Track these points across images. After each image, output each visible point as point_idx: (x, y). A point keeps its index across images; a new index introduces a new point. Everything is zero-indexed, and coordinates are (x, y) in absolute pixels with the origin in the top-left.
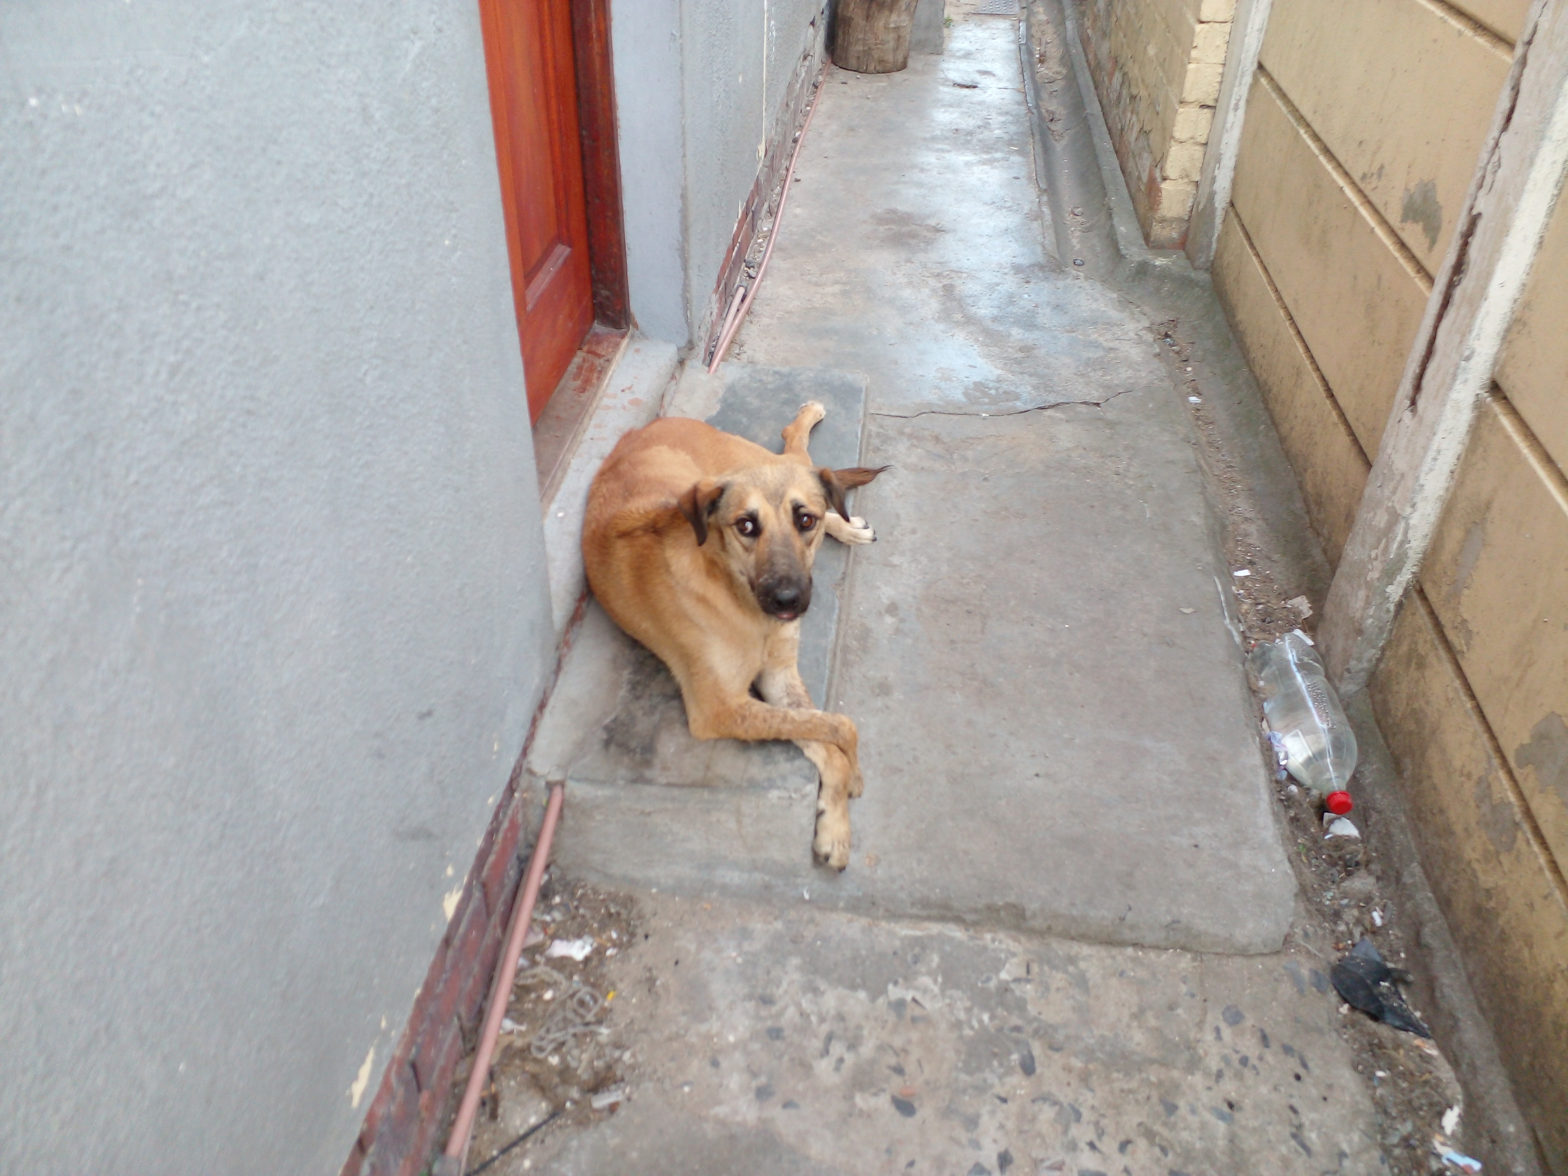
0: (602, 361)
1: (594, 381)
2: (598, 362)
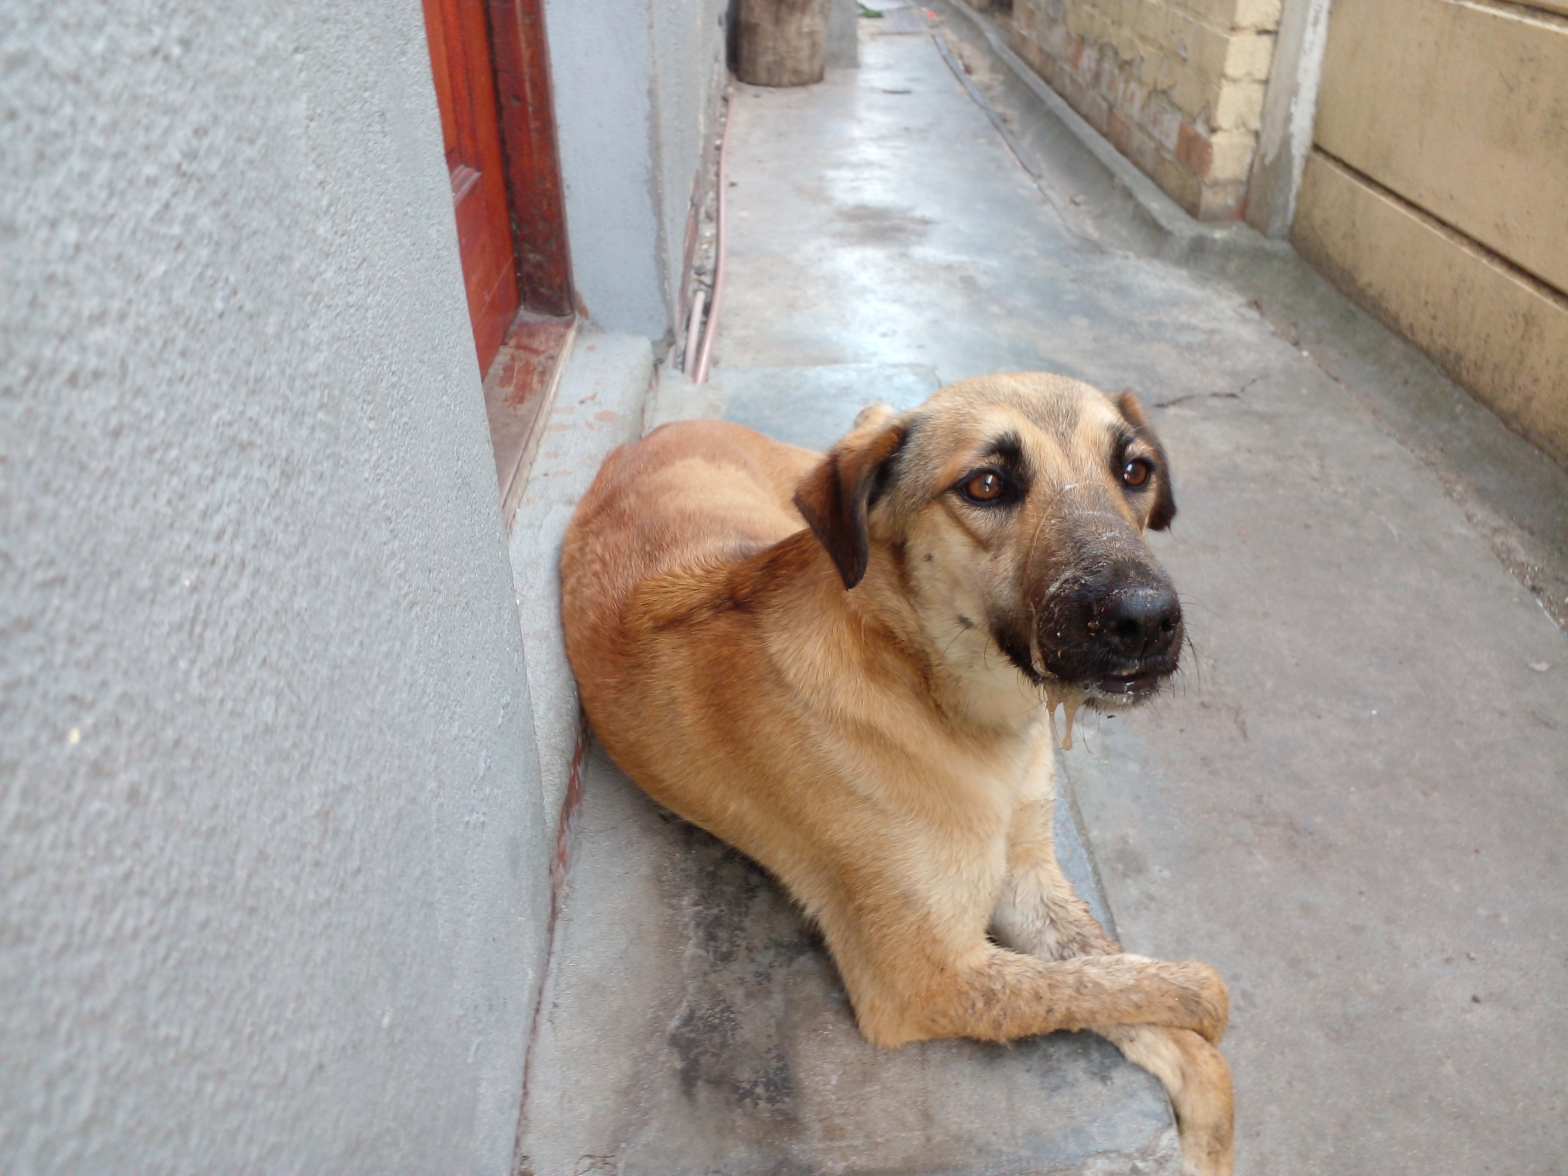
0: (542, 358)
1: (536, 385)
2: (534, 360)
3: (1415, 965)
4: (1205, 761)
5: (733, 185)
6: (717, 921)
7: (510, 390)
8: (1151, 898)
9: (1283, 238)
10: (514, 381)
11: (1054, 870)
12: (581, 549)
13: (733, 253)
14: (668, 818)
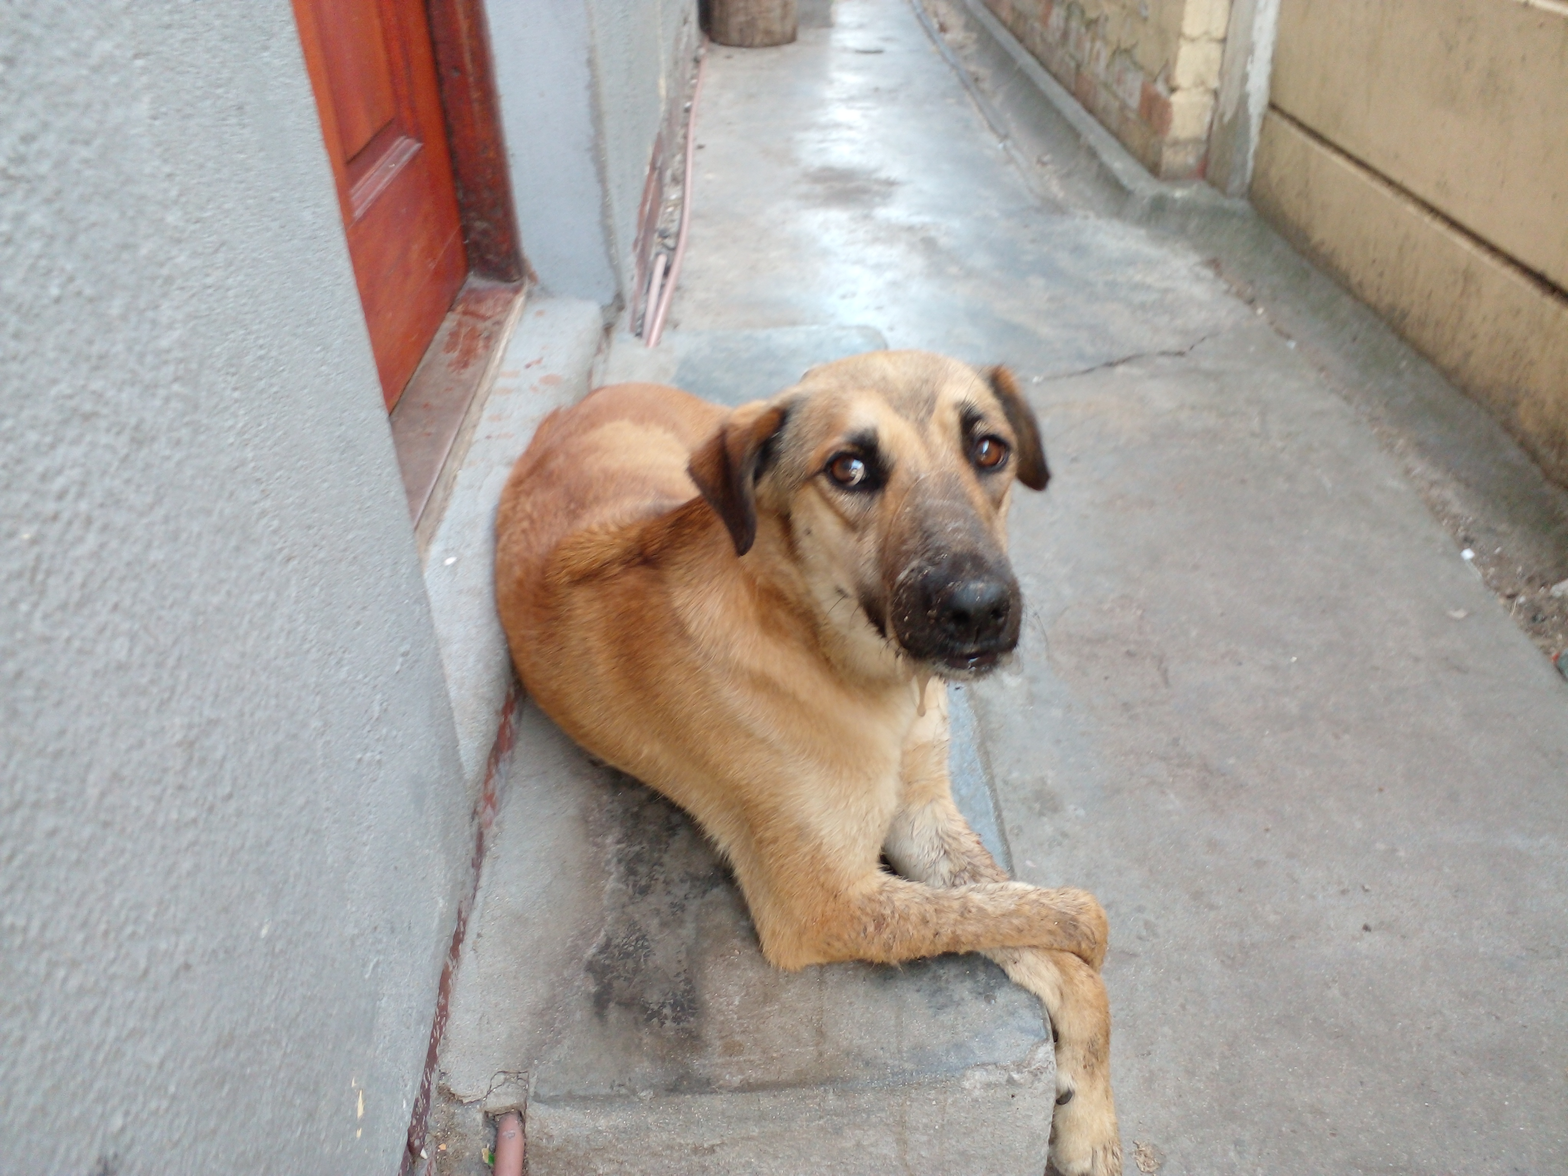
0: (488, 323)
1: (480, 351)
2: (481, 325)
3: (1312, 897)
4: (1126, 706)
5: (700, 147)
6: (639, 858)
7: (455, 355)
8: (1065, 835)
9: (1242, 196)
10: (460, 347)
11: (949, 804)
12: (514, 508)
13: (697, 216)
14: (595, 764)
